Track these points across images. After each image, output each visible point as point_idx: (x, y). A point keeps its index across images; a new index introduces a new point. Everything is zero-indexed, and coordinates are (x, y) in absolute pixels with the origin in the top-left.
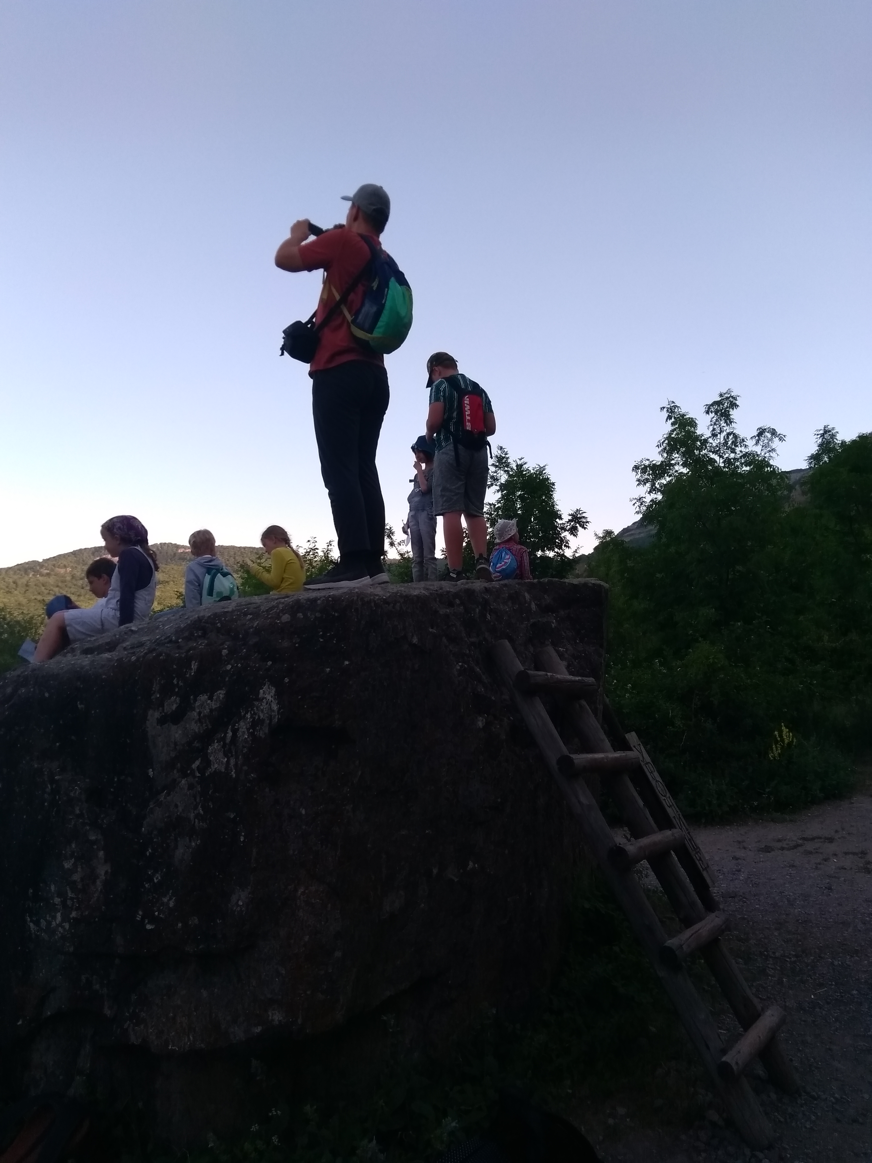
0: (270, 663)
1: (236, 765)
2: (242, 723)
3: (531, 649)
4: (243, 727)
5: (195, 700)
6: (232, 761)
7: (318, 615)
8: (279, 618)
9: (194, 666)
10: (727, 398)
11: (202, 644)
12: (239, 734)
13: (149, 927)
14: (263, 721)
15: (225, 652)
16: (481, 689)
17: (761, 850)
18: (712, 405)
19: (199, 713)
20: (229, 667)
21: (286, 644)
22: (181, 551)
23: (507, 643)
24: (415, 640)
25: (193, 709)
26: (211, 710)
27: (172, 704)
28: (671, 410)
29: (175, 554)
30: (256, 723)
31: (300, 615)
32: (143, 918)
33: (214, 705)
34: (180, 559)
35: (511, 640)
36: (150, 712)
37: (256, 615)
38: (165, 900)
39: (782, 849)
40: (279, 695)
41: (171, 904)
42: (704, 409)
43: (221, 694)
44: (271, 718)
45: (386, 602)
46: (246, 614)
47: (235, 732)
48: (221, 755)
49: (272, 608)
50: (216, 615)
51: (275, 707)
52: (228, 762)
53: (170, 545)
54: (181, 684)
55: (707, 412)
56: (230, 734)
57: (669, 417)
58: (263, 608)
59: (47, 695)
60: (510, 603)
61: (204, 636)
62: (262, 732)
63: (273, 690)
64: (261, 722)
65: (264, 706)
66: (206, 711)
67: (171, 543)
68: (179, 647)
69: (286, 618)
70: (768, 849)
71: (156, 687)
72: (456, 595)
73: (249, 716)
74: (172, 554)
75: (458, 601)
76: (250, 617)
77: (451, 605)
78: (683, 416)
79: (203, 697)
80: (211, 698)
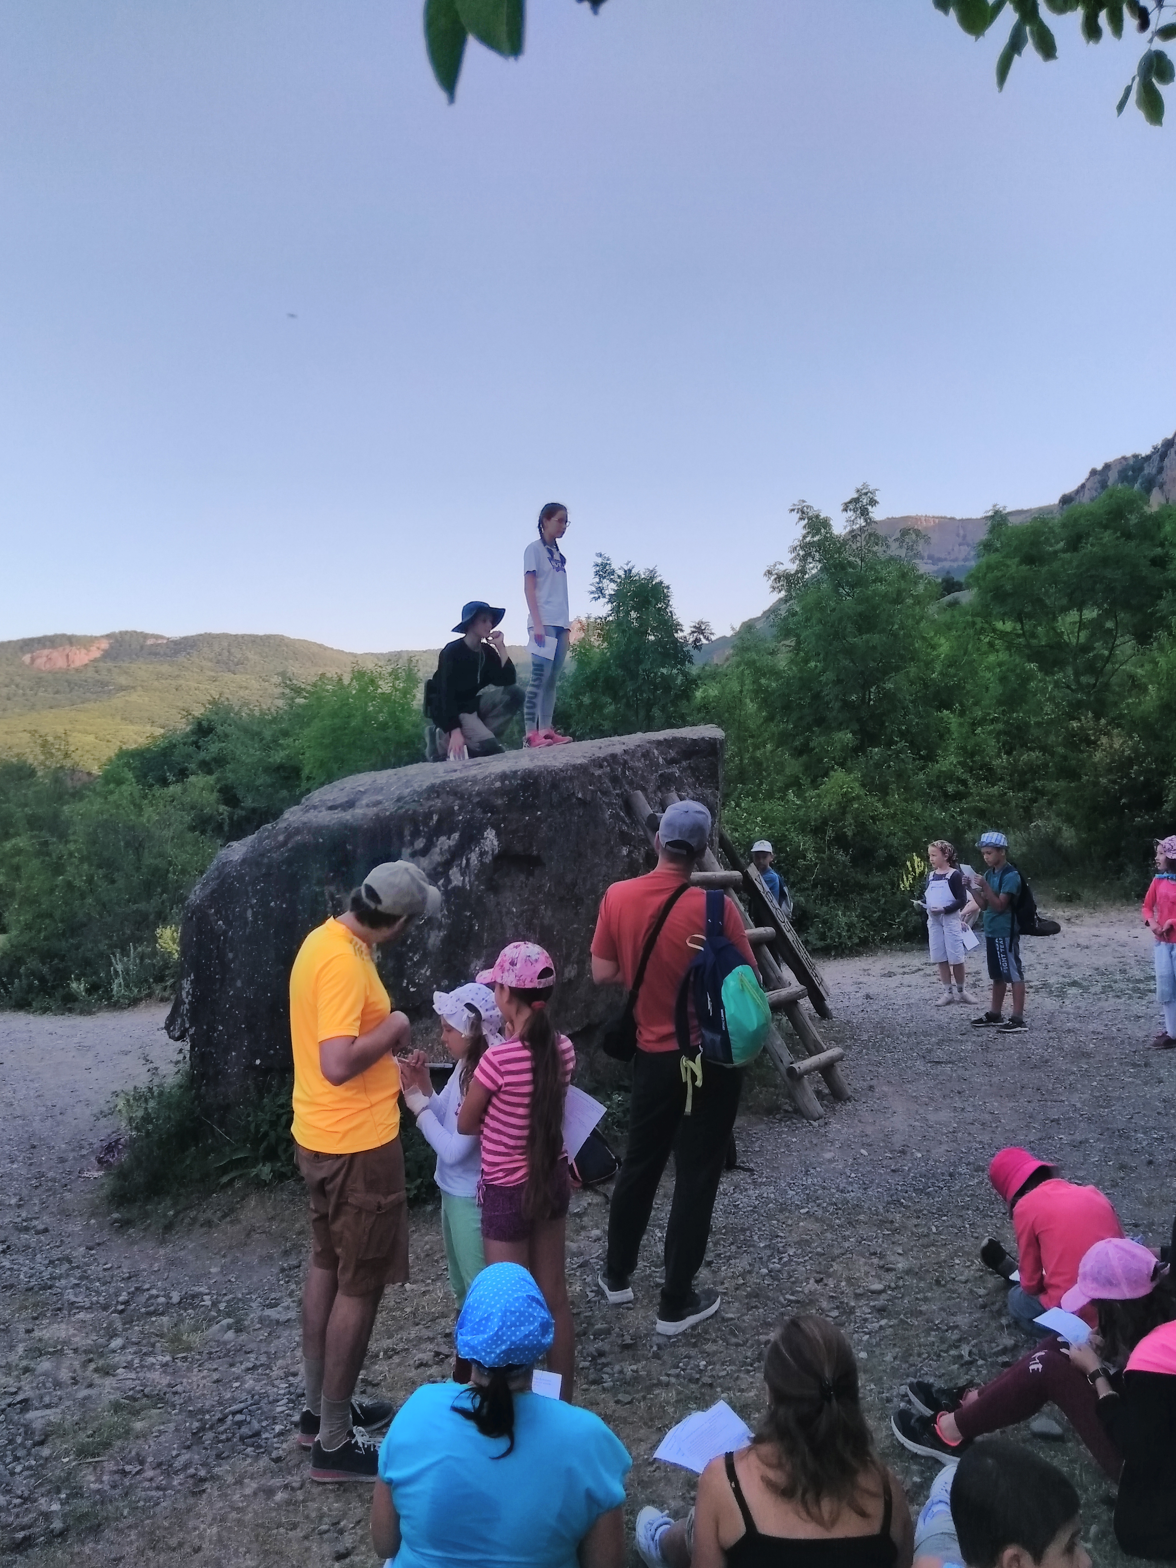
0: (489, 814)
1: (470, 881)
2: (473, 854)
3: (660, 795)
4: (474, 857)
5: (437, 840)
6: (467, 879)
7: (519, 782)
8: (493, 784)
9: (435, 817)
10: (866, 494)
11: (438, 803)
12: (471, 861)
13: (412, 990)
14: (488, 852)
15: (456, 808)
16: (625, 828)
17: (884, 975)
18: (850, 502)
19: (441, 849)
20: (461, 818)
21: (500, 802)
22: (150, 642)
23: (639, 793)
24: (580, 795)
25: (436, 846)
26: (449, 847)
27: (420, 843)
28: (803, 512)
29: (142, 647)
30: (482, 854)
31: (507, 782)
32: (408, 984)
33: (452, 843)
34: (150, 654)
35: (644, 790)
36: (404, 850)
37: (475, 781)
38: (423, 971)
39: (904, 973)
40: (498, 835)
41: (428, 973)
42: (842, 508)
43: (456, 836)
44: (493, 850)
45: (561, 770)
46: (466, 781)
47: (468, 860)
48: (459, 875)
49: (486, 777)
50: (444, 782)
51: (496, 843)
52: (464, 879)
53: (134, 634)
54: (426, 829)
55: (845, 510)
56: (464, 862)
57: (801, 519)
58: (479, 777)
59: (321, 840)
60: (642, 760)
61: (438, 797)
62: (488, 859)
63: (494, 832)
64: (486, 853)
65: (488, 842)
66: (446, 847)
67: (135, 632)
68: (421, 805)
69: (498, 784)
70: (890, 975)
71: (407, 832)
72: (605, 759)
73: (477, 849)
74: (138, 647)
75: (605, 764)
76: (470, 783)
77: (601, 767)
78: (817, 517)
79: (443, 839)
80: (449, 838)
